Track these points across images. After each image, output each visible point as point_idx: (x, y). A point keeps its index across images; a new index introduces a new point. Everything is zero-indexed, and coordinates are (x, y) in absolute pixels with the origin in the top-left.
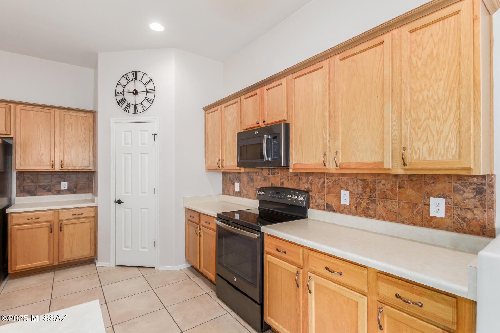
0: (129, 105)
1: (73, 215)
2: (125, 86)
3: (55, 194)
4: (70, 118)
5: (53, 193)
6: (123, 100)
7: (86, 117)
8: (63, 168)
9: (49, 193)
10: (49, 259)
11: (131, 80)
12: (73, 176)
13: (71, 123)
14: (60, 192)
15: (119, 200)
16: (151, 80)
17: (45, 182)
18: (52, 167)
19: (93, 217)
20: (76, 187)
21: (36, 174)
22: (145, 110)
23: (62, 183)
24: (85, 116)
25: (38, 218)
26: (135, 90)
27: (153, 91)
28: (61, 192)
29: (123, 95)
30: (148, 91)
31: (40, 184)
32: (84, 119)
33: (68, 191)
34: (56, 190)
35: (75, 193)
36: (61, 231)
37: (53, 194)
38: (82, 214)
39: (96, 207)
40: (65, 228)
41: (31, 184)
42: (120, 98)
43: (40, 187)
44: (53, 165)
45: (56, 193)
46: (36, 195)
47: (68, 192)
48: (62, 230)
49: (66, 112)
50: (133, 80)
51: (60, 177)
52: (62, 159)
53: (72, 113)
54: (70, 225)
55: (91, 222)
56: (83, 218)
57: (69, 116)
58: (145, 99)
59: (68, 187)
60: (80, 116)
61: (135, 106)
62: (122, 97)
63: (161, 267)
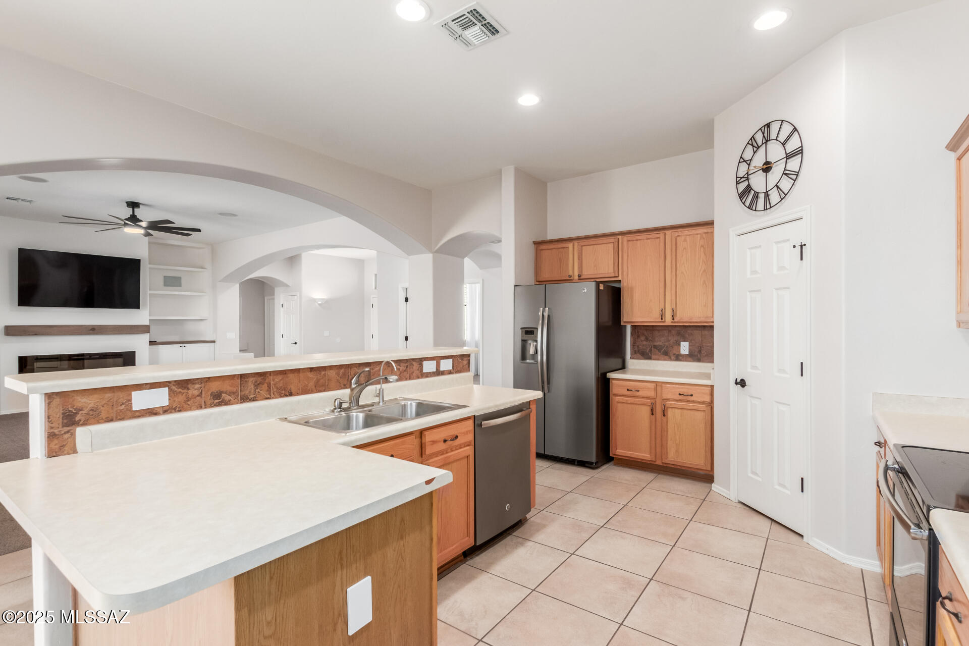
0: (756, 196)
1: (680, 394)
2: (751, 160)
3: (673, 360)
4: (685, 240)
5: (670, 357)
6: (749, 188)
7: (708, 233)
8: (675, 320)
9: (666, 357)
10: (650, 454)
11: (760, 144)
12: (697, 333)
13: (685, 248)
14: (678, 357)
15: (742, 380)
16: (795, 129)
17: (660, 341)
18: (662, 319)
19: (709, 403)
20: (700, 352)
21: (651, 329)
22: (784, 196)
23: (682, 343)
24: (705, 233)
25: (638, 391)
26: (767, 163)
27: (800, 151)
28: (681, 358)
29: (748, 179)
30: (788, 156)
31: (655, 344)
32: (704, 238)
33: (690, 357)
34: (674, 354)
35: (699, 360)
36: (664, 415)
37: (671, 360)
38: (692, 395)
39: (712, 387)
40: (670, 412)
41: (645, 343)
42: (742, 187)
43: (655, 347)
44: (662, 316)
45: (673, 357)
46: (650, 358)
47: (690, 359)
48: (666, 414)
49: (679, 233)
50: (763, 144)
51: (679, 334)
52: (674, 307)
53: (686, 231)
54: (676, 410)
55: (704, 411)
56: (694, 402)
57: (683, 238)
58: (784, 174)
59: (690, 350)
60: (697, 234)
61: (767, 194)
62: (746, 183)
63: (814, 541)
